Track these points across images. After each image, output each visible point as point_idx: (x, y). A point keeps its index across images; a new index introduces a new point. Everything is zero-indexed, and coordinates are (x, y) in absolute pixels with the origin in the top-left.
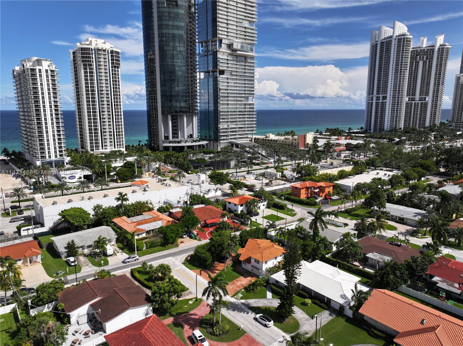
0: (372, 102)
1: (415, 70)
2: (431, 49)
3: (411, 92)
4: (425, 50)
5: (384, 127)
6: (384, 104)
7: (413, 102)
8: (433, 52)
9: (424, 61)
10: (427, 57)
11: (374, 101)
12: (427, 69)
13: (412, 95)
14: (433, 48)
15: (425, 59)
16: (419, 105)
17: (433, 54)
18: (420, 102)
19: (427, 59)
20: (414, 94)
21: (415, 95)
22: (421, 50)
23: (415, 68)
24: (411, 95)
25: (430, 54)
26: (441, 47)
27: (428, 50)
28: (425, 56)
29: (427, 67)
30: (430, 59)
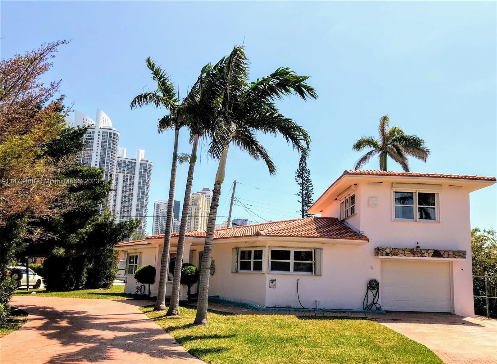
2: (132, 162)
4: (126, 162)
8: (135, 166)
9: (124, 175)
10: (128, 170)
12: (128, 185)
14: (135, 161)
15: (125, 172)
17: (134, 168)
19: (128, 173)
22: (121, 161)
25: (131, 168)
26: (143, 162)
27: (129, 162)
28: (126, 169)
29: (128, 183)
30: (131, 174)
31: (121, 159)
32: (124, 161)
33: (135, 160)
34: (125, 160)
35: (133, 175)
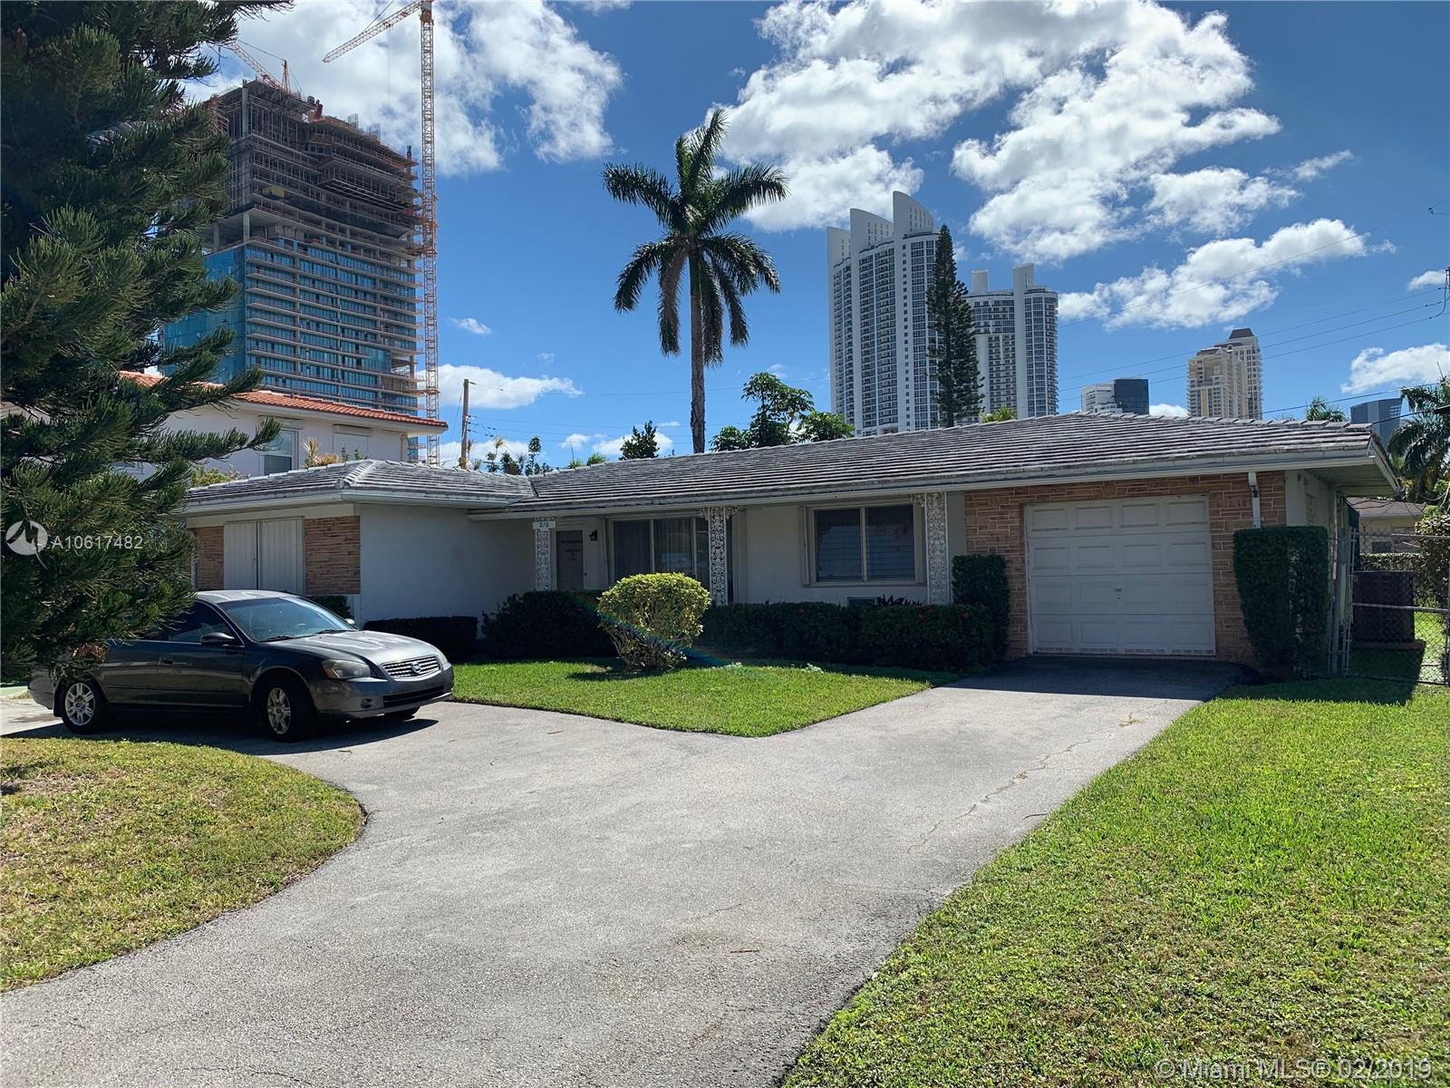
2: (1005, 302)
4: (990, 303)
8: (1012, 309)
9: (990, 338)
10: (997, 325)
12: (1002, 362)
15: (991, 330)
17: (1012, 316)
19: (998, 331)
22: (977, 304)
25: (1004, 316)
26: (1032, 296)
27: (997, 303)
28: (991, 323)
29: (1002, 356)
30: (1005, 330)
31: (977, 299)
32: (986, 303)
33: (1011, 294)
34: (985, 299)
35: (1010, 335)
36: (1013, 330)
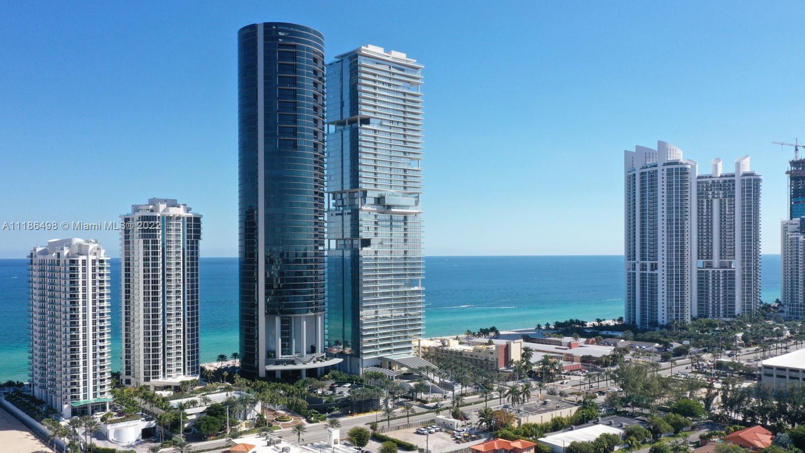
0: (635, 273)
1: (708, 215)
2: (730, 181)
3: (705, 252)
4: (721, 182)
5: (657, 318)
6: (653, 277)
7: (710, 270)
8: (734, 185)
9: (721, 200)
10: (725, 193)
11: (638, 272)
12: (727, 213)
13: (708, 258)
14: (733, 178)
15: (721, 196)
16: (721, 275)
17: (734, 188)
18: (721, 270)
19: (725, 197)
20: (709, 256)
21: (712, 258)
22: (713, 182)
23: (707, 211)
24: (705, 257)
25: (729, 188)
26: (746, 178)
27: (725, 181)
28: (721, 192)
29: (727, 210)
30: (730, 196)
31: (713, 179)
32: (718, 182)
33: (733, 176)
34: (718, 179)
35: (732, 199)
36: (734, 196)
